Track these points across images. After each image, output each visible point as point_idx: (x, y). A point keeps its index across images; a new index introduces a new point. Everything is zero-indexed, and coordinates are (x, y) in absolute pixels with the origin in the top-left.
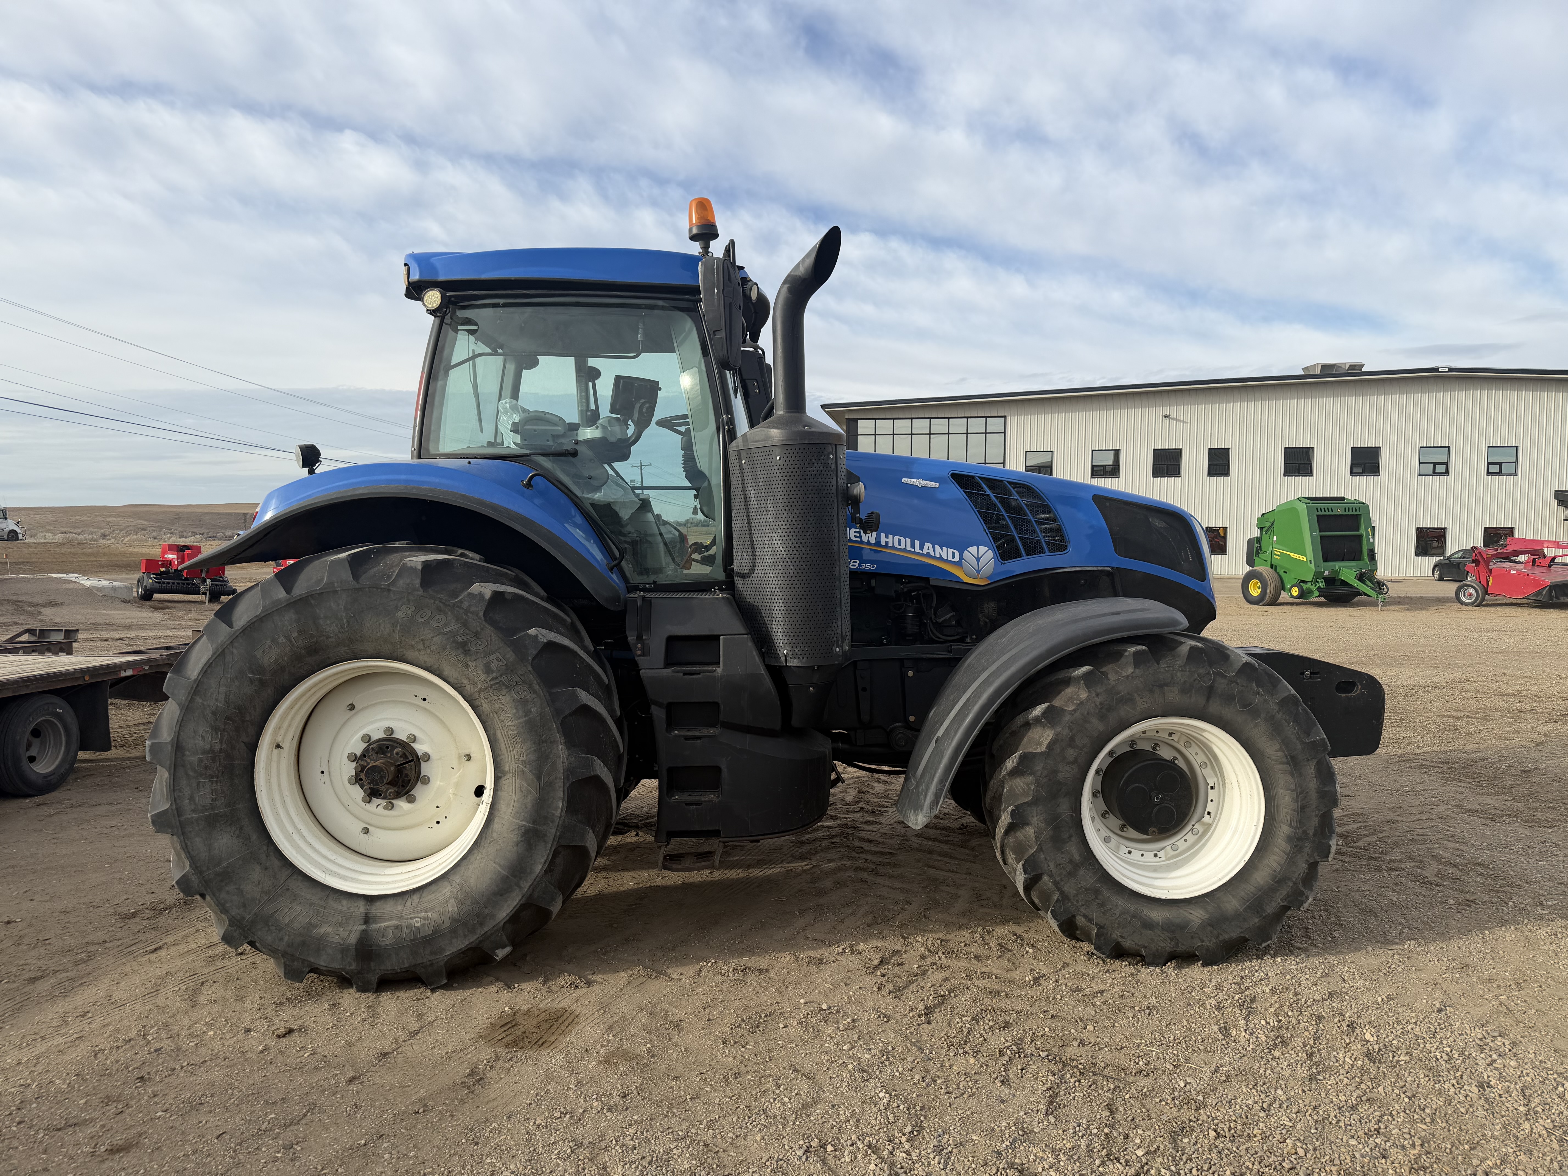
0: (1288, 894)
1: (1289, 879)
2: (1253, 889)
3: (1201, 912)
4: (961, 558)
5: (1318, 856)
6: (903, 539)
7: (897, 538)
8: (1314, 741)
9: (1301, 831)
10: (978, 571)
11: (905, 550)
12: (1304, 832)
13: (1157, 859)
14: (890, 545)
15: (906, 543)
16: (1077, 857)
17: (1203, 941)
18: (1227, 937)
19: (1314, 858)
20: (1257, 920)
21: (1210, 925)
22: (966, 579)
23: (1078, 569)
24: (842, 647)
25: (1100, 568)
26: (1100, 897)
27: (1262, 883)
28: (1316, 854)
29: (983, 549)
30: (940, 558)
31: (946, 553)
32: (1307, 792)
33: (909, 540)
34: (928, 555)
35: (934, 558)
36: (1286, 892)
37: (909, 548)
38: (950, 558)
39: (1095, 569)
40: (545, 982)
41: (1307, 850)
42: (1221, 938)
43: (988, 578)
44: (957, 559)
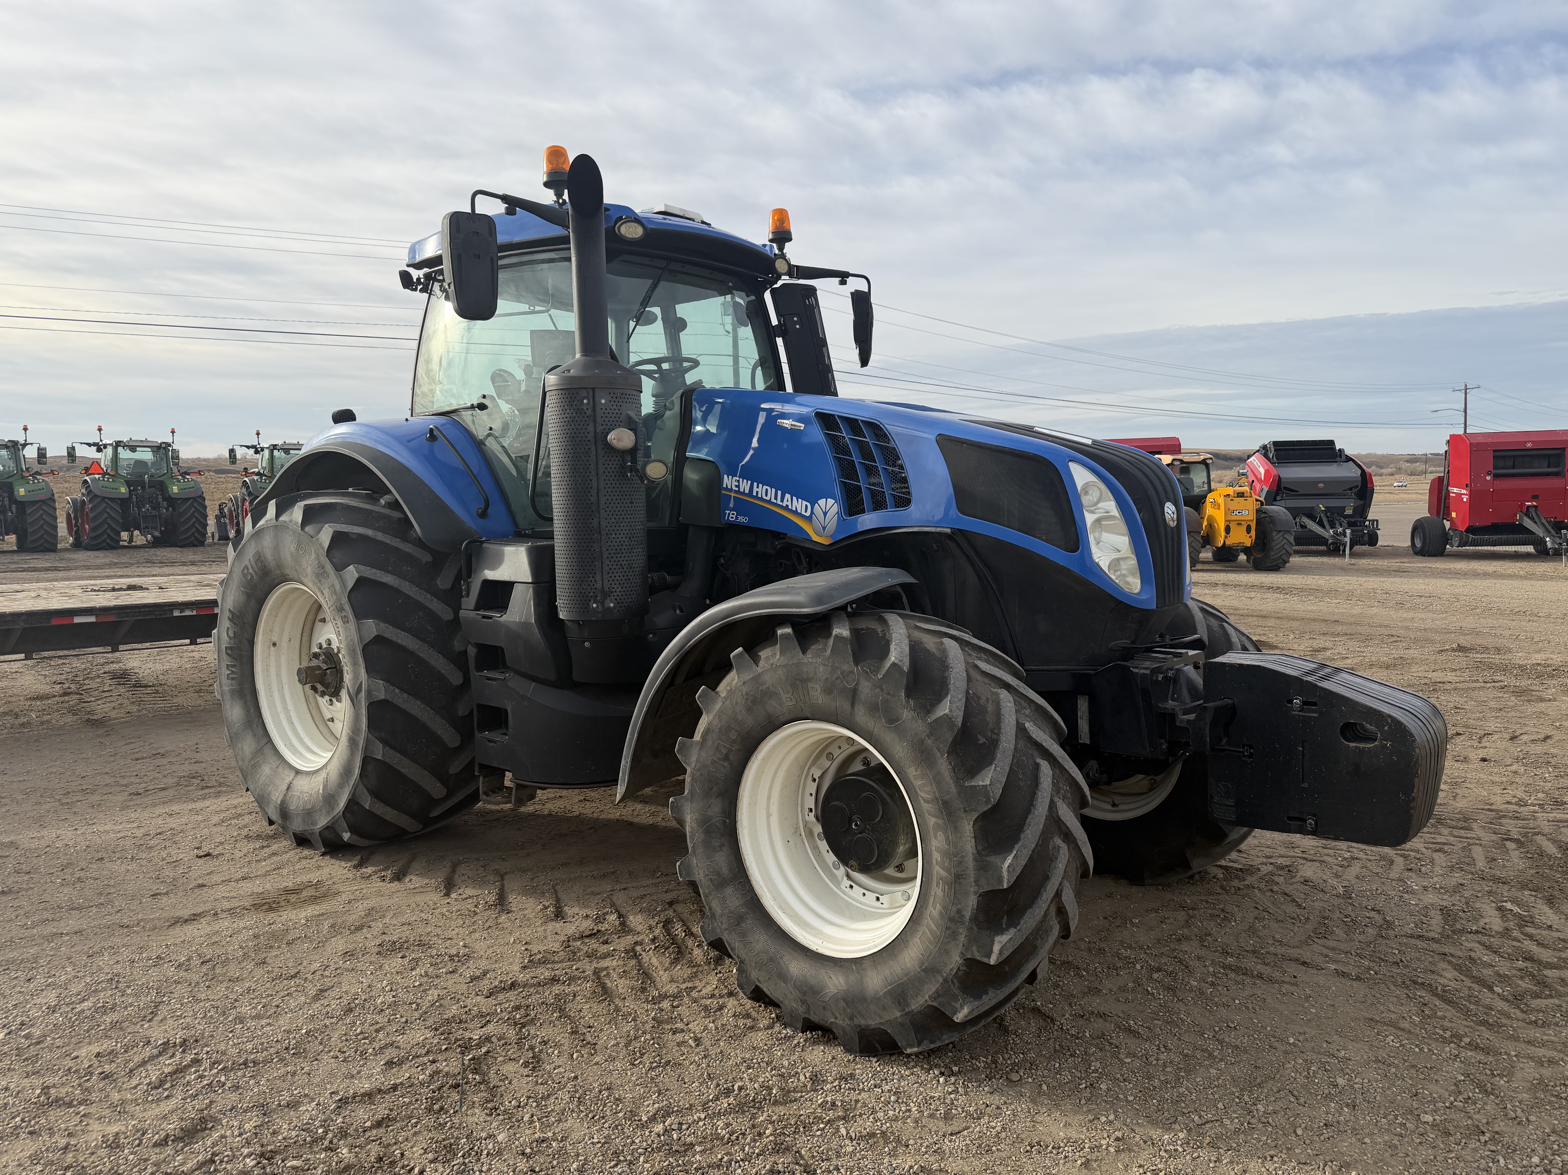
0: (937, 992)
1: (939, 972)
2: (899, 971)
3: (841, 981)
4: (812, 513)
5: (978, 952)
6: (769, 488)
7: (765, 487)
8: (975, 786)
9: (955, 909)
10: (824, 528)
11: (769, 502)
12: (959, 911)
13: (878, 904)
14: (760, 496)
15: (772, 492)
16: (725, 871)
17: (836, 1018)
18: (863, 1022)
19: (972, 952)
20: (898, 1014)
21: (845, 1000)
22: (815, 538)
23: (915, 529)
24: (603, 604)
25: (939, 530)
26: (743, 925)
27: (909, 966)
28: (974, 948)
29: (831, 501)
30: (795, 512)
31: (800, 505)
32: (963, 857)
33: (774, 490)
34: (786, 508)
35: (791, 511)
36: (934, 989)
37: (773, 500)
38: (803, 513)
39: (933, 530)
40: (358, 866)
41: (962, 938)
42: (856, 1022)
43: (831, 536)
44: (808, 514)
